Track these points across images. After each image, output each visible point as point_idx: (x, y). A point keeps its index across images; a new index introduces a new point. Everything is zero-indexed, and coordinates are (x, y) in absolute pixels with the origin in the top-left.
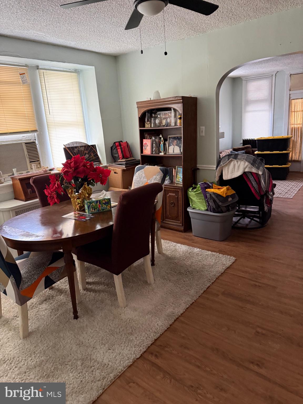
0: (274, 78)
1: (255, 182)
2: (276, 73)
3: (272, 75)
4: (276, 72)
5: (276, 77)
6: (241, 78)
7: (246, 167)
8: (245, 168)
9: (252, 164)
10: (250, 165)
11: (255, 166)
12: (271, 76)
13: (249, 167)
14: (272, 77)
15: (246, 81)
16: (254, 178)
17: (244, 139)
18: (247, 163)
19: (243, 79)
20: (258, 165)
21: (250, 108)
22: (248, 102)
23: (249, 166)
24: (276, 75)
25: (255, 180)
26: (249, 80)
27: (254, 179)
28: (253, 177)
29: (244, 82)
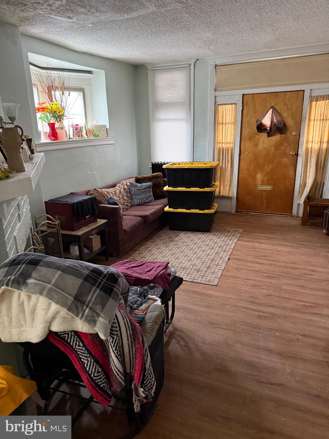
0: (193, 68)
1: (89, 359)
2: (195, 62)
3: (190, 65)
4: (195, 60)
5: (196, 67)
6: (145, 66)
7: (54, 318)
8: (49, 320)
9: (69, 309)
10: (64, 312)
11: (80, 315)
12: (188, 65)
13: (64, 318)
14: (190, 68)
15: (153, 71)
16: (84, 346)
17: (153, 162)
18: (54, 307)
19: (149, 67)
20: (91, 308)
21: (162, 114)
22: (158, 106)
23: (62, 313)
24: (195, 64)
25: (90, 353)
26: (158, 71)
27: (87, 349)
28: (83, 342)
29: (150, 73)
